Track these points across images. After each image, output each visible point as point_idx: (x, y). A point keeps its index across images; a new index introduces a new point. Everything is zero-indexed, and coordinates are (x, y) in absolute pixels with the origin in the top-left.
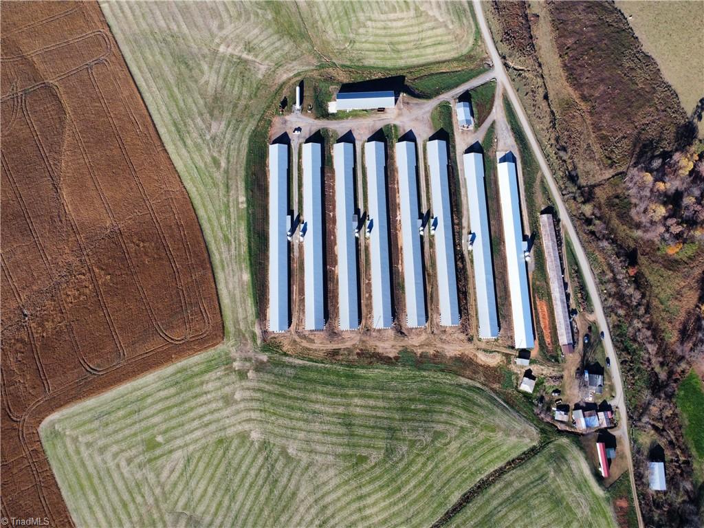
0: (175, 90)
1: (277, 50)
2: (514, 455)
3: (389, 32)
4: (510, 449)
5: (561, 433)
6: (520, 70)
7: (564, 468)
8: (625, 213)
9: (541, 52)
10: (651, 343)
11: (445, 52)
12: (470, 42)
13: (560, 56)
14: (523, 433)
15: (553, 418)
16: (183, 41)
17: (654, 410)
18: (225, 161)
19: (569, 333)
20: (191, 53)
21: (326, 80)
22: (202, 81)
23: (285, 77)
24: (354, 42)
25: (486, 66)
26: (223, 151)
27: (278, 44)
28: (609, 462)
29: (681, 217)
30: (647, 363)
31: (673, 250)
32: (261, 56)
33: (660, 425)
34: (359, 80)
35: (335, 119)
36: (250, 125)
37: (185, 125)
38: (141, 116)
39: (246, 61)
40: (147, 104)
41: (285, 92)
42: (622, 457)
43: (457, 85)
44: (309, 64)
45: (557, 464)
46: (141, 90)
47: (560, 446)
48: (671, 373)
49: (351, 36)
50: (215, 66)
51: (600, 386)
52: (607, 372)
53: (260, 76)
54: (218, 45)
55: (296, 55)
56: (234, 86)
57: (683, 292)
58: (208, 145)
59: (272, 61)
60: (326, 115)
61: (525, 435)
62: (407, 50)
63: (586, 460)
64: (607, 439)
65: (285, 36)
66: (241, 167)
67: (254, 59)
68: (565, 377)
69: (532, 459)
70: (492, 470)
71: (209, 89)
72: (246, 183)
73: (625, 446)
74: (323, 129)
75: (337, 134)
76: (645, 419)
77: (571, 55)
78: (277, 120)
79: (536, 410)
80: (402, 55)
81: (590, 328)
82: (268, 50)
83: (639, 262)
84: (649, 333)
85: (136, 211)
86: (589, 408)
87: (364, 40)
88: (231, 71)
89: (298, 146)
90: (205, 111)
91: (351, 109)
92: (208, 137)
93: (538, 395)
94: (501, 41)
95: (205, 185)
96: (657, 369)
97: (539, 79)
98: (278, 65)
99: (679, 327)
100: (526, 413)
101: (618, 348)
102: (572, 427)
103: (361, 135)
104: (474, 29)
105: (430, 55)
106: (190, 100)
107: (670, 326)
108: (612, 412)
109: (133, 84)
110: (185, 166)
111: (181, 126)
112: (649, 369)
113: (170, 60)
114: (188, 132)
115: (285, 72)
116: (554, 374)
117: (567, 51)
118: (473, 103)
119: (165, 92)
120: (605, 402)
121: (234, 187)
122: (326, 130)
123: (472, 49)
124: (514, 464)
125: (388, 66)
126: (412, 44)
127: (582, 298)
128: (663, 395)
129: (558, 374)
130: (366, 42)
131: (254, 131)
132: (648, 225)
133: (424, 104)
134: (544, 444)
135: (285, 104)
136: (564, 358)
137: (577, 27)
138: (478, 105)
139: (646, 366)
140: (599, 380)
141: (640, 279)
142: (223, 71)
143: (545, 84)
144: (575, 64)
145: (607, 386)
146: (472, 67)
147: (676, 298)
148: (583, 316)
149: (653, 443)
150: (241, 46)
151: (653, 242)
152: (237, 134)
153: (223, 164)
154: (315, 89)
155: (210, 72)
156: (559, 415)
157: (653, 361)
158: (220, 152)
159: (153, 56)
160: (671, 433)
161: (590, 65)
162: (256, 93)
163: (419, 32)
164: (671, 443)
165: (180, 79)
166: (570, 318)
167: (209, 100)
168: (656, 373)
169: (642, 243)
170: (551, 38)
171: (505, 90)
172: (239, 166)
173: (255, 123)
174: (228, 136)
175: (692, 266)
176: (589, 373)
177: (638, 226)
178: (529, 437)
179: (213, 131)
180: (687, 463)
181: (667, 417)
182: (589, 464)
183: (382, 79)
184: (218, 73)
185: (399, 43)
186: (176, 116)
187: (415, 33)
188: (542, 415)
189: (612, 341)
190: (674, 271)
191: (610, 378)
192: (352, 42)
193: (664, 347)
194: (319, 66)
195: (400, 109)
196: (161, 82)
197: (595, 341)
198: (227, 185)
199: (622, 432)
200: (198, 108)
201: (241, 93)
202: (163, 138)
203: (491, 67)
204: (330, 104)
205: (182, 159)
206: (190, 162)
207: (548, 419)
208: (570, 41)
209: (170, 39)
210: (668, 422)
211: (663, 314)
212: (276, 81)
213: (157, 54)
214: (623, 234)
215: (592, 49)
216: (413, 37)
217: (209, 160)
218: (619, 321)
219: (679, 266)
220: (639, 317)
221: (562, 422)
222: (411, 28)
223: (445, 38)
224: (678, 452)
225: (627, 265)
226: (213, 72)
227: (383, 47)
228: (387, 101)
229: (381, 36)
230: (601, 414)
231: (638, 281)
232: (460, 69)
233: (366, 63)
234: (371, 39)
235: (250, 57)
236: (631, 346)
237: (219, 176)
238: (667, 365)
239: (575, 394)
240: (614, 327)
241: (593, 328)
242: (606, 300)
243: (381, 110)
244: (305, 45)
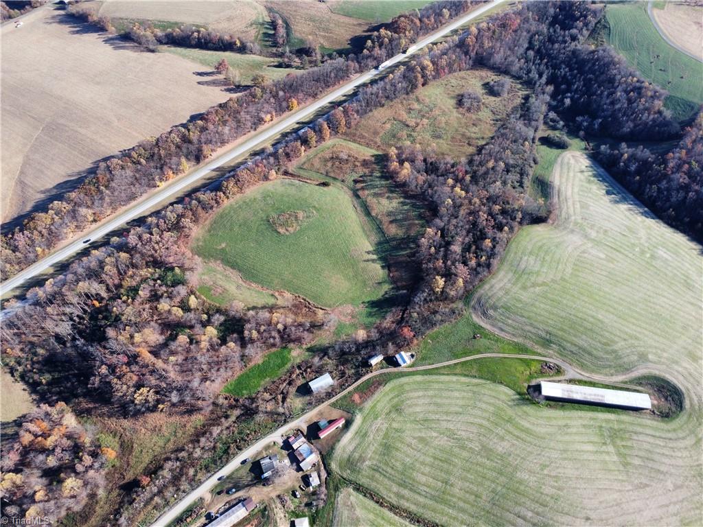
2: (372, 504)
4: (369, 511)
5: (329, 473)
7: (356, 455)
8: (80, 516)
10: (211, 434)
14: (348, 506)
15: (320, 486)
17: (270, 407)
19: (233, 512)
28: (331, 422)
29: (73, 460)
30: (231, 428)
31: (111, 454)
33: (280, 397)
42: (321, 414)
45: (357, 462)
47: (341, 467)
48: (232, 407)
51: (270, 458)
52: (255, 458)
57: (152, 427)
61: (349, 503)
63: (339, 441)
64: (313, 432)
68: (278, 493)
69: (366, 486)
70: (397, 518)
73: (311, 415)
76: (281, 410)
79: (321, 504)
81: (219, 493)
83: (132, 478)
84: (203, 440)
86: (295, 459)
93: (306, 510)
96: (233, 418)
99: (186, 417)
100: (329, 514)
101: (228, 459)
102: (319, 465)
107: (188, 425)
108: (288, 438)
112: (236, 425)
116: (279, 505)
120: (282, 448)
124: (380, 502)
127: (191, 516)
128: (254, 405)
129: (278, 501)
132: (89, 487)
134: (347, 482)
136: (259, 503)
139: (234, 428)
140: (265, 462)
141: (151, 469)
145: (267, 452)
147: (160, 430)
148: (209, 505)
149: (297, 396)
151: (107, 474)
156: (315, 481)
157: (227, 425)
160: (281, 387)
164: (290, 384)
166: (217, 517)
168: (237, 418)
169: (111, 485)
175: (122, 430)
176: (263, 473)
177: (92, 496)
178: (347, 496)
180: (299, 367)
181: (271, 394)
182: (342, 437)
188: (323, 496)
189: (223, 467)
190: (132, 443)
191: (259, 453)
193: (211, 422)
197: (229, 482)
199: (302, 423)
207: (323, 489)
210: (274, 392)
211: (179, 435)
214: (106, 507)
218: (201, 469)
219: (126, 441)
220: (190, 454)
221: (319, 476)
224: (294, 376)
225: (140, 489)
230: (295, 446)
231: (153, 471)
236: (221, 449)
238: (226, 412)
239: (289, 477)
240: (209, 472)
241: (218, 490)
242: (184, 492)
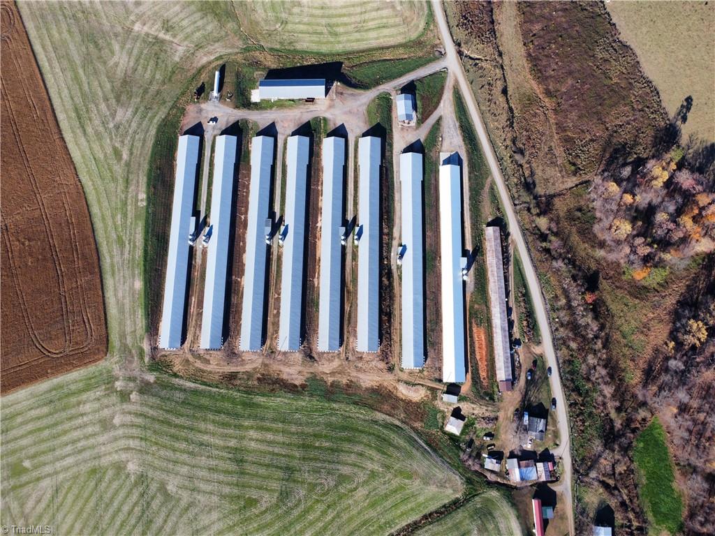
0: (81, 71)
1: (199, 30)
2: (433, 507)
3: (327, 12)
4: (427, 501)
5: (491, 484)
6: (477, 59)
7: (491, 527)
8: (587, 229)
9: (503, 39)
10: (606, 383)
11: (390, 36)
12: (420, 26)
13: (524, 45)
14: (445, 482)
15: (482, 466)
16: (94, 18)
17: (605, 463)
18: (128, 153)
19: (508, 367)
20: (102, 31)
21: (251, 65)
22: (111, 63)
23: (204, 60)
24: (287, 23)
25: (437, 53)
26: (126, 142)
27: (200, 23)
28: (545, 523)
29: (652, 236)
30: (602, 408)
31: (640, 274)
32: (181, 36)
33: (611, 482)
34: (289, 66)
35: (257, 109)
36: (160, 113)
37: (87, 111)
38: (40, 99)
39: (163, 42)
40: (48, 86)
41: (204, 77)
42: (563, 517)
43: (400, 75)
44: (233, 46)
45: (482, 521)
46: (44, 71)
47: (488, 500)
48: (629, 421)
49: (284, 16)
50: (128, 46)
51: (542, 431)
52: (551, 416)
53: (177, 59)
54: (133, 23)
55: (219, 36)
56: (146, 69)
57: (651, 325)
58: (111, 133)
59: (192, 42)
60: (247, 104)
61: (447, 485)
62: (346, 33)
63: (518, 518)
64: (546, 495)
65: (208, 14)
66: (145, 160)
67: (171, 39)
68: (500, 419)
69: (453, 514)
70: (404, 524)
71: (119, 71)
72: (149, 179)
73: (567, 505)
74: (242, 120)
75: (258, 126)
76: (593, 474)
77: (536, 43)
78: (191, 109)
79: (463, 456)
80: (341, 39)
81: (535, 362)
82: (189, 30)
83: (600, 287)
84: (604, 372)
85: (26, 205)
86: (526, 457)
87: (297, 21)
88: (145, 52)
89: (212, 137)
90: (111, 96)
91: (276, 99)
92: (111, 125)
93: (467, 438)
94: (457, 26)
95: (102, 179)
96: (613, 415)
97: (497, 71)
98: (199, 47)
99: (642, 365)
100: (450, 458)
101: (568, 387)
102: (505, 478)
103: (284, 129)
104: (426, 12)
105: (373, 39)
106: (96, 83)
107: (631, 364)
108: (554, 464)
109: (35, 64)
110: (83, 157)
111: (83, 112)
112: (602, 414)
113: (78, 38)
114: (90, 120)
115: (205, 55)
116: (487, 414)
117: (533, 38)
118: (417, 95)
119: (69, 74)
120: (547, 450)
121: (134, 182)
122: (246, 122)
123: (422, 34)
124: (430, 518)
125: (323, 51)
126: (353, 26)
127: (528, 326)
128: (616, 447)
129: (492, 415)
130: (299, 23)
131: (164, 120)
132: (613, 244)
133: (360, 95)
134: (469, 497)
135: (202, 91)
136: (501, 396)
137: (546, 11)
138: (422, 98)
139: (600, 411)
140: (541, 424)
141: (600, 307)
142: (135, 52)
143: (504, 76)
144: (540, 53)
145: (550, 432)
146: (421, 54)
147: (642, 332)
148: (528, 347)
149: (602, 502)
150: (159, 25)
151: (619, 265)
152: (145, 122)
153: (125, 156)
154: (238, 75)
155: (121, 53)
156: (490, 464)
157: (609, 405)
158: (122, 142)
159: (60, 34)
160: (624, 492)
161: (557, 54)
162: (171, 77)
163: (361, 13)
164: (623, 504)
165: (87, 60)
166: (511, 349)
167: (118, 84)
168: (611, 420)
169: (605, 264)
170: (515, 23)
171: (457, 81)
172: (142, 159)
173: (166, 111)
174: (134, 125)
175: (663, 294)
176: (529, 416)
177: (602, 245)
178: (454, 488)
179: (118, 118)
180: (640, 529)
181: (620, 474)
182: (520, 523)
183: (315, 65)
184: (130, 54)
185: (338, 25)
186: (78, 100)
187: (356, 14)
188: (470, 462)
189: (561, 378)
190: (642, 299)
191: (555, 422)
192: (284, 22)
193: (623, 389)
194: (245, 49)
195: (332, 100)
196: (65, 63)
197: (540, 377)
198: (127, 180)
199: (564, 488)
200: (103, 92)
201: (153, 77)
202: (61, 124)
203: (442, 55)
204: (252, 91)
205: (80, 149)
206: (88, 152)
207: (477, 468)
208: (537, 28)
209: (80, 15)
210: (622, 479)
211: (625, 350)
212: (194, 65)
213: (64, 31)
214: (583, 254)
215: (561, 36)
216: (353, 19)
217: (109, 150)
218: (572, 355)
219: (648, 294)
220: (595, 352)
221: (492, 472)
222: (352, 9)
223: (391, 21)
224: (631, 516)
225: (583, 290)
226: (125, 52)
227: (319, 29)
228: (317, 91)
229: (318, 16)
230: (540, 465)
231: (597, 309)
232: (406, 56)
233: (299, 47)
234: (306, 20)
235: (168, 37)
236: (583, 386)
237: (119, 169)
238: (626, 411)
239: (510, 440)
240: (564, 362)
241: (538, 362)
242: (557, 329)
243: (311, 100)
244: (231, 25)
